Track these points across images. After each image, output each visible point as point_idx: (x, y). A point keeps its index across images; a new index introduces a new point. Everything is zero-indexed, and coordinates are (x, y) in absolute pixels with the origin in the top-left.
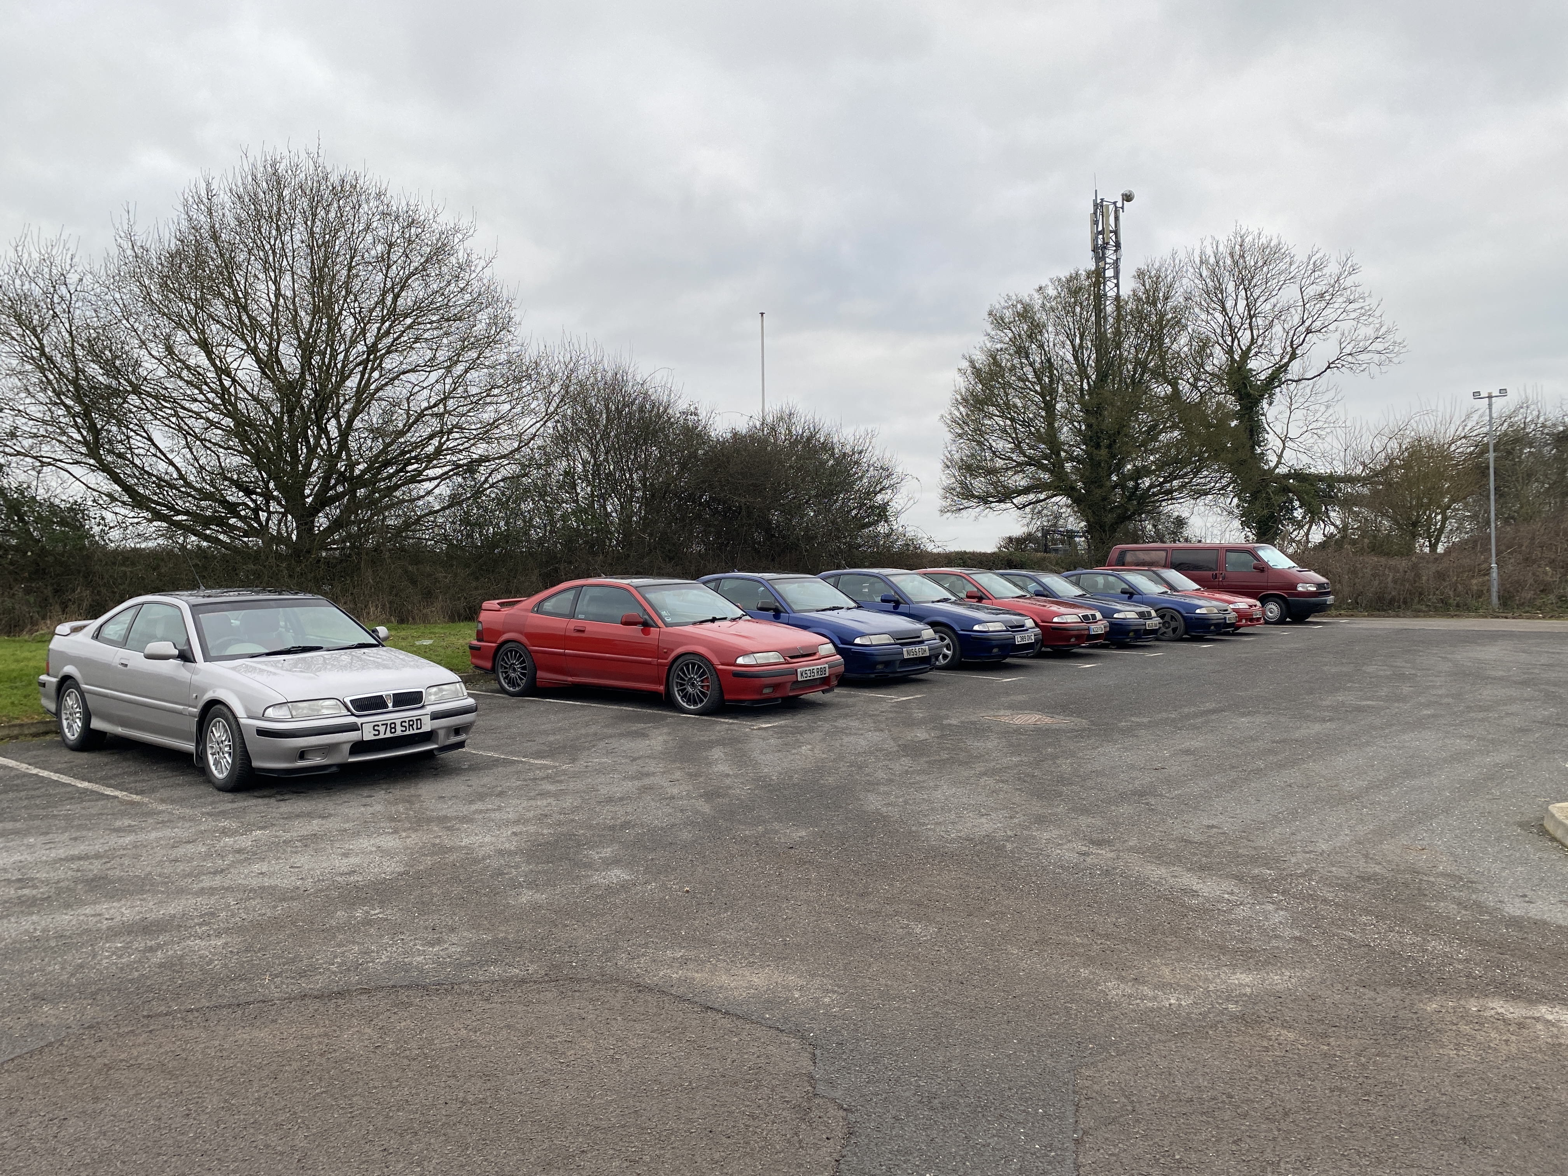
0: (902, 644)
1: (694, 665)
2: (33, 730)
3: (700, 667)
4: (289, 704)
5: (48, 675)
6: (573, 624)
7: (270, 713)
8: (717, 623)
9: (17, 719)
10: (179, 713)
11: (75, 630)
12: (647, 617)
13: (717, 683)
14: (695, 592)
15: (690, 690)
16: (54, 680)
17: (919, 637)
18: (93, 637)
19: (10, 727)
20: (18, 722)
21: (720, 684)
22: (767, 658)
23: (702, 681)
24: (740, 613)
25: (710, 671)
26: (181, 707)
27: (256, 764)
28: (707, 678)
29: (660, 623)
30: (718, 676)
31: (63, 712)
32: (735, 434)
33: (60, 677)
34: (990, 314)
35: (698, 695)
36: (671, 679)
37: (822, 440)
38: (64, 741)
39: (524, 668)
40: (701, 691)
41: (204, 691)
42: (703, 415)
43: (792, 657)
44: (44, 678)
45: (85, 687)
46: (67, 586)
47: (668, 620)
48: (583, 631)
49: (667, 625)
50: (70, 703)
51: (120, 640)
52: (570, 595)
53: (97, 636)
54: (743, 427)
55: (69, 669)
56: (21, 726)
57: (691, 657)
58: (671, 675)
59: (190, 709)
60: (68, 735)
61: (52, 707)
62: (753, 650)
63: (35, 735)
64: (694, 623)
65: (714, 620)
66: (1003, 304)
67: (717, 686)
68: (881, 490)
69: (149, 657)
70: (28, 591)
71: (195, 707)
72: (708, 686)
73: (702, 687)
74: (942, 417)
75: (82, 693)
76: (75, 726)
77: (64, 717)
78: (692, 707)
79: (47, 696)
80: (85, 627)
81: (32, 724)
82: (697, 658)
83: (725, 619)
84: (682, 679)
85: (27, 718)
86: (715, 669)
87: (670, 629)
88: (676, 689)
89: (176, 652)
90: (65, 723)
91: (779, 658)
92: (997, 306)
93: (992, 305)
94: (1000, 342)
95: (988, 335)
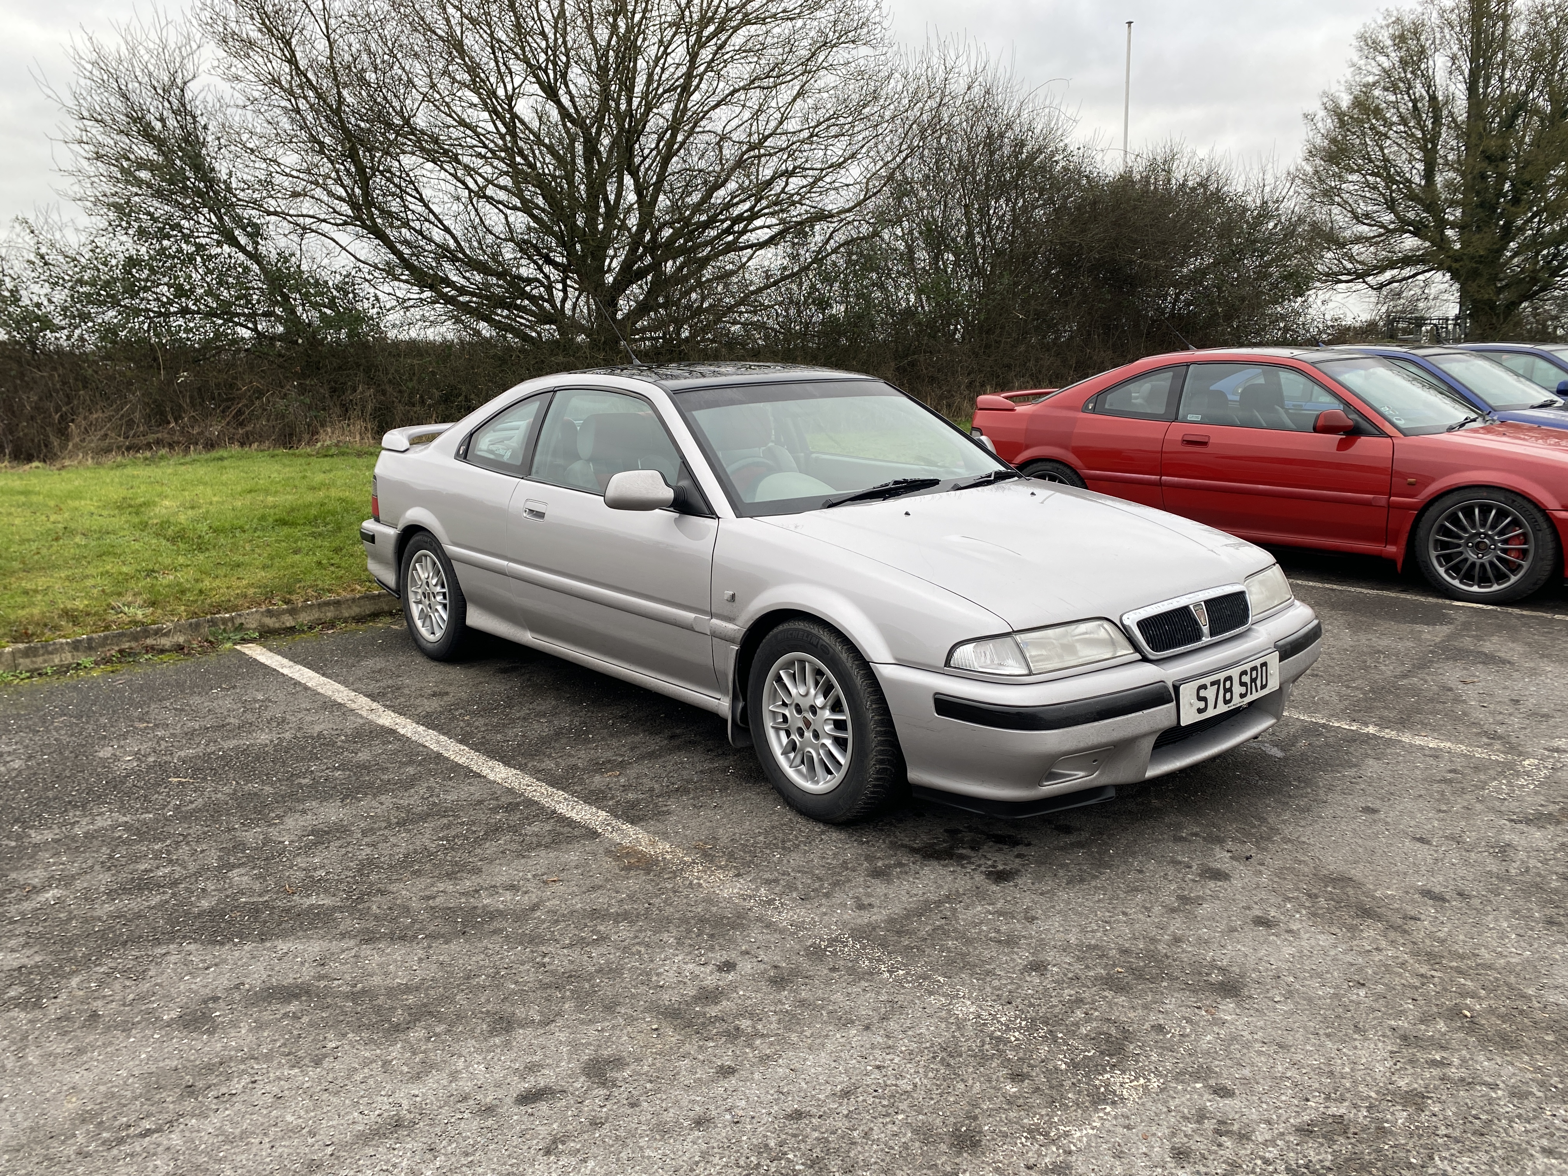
1: (1487, 509)
2: (355, 610)
3: (1503, 513)
4: (1019, 638)
5: (377, 520)
6: (1177, 432)
7: (966, 655)
9: (329, 591)
10: (688, 627)
11: (417, 441)
12: (1355, 416)
13: (1549, 547)
15: (1473, 556)
16: (392, 532)
18: (457, 456)
19: (320, 606)
20: (333, 597)
21: (1559, 547)
23: (1507, 542)
25: (1534, 522)
26: (690, 616)
27: (915, 775)
28: (1523, 534)
29: (1386, 429)
30: (1555, 532)
31: (411, 589)
33: (401, 526)
34: (1360, 38)
35: (1493, 567)
36: (1421, 533)
38: (411, 637)
40: (1502, 560)
41: (759, 585)
44: (369, 525)
45: (451, 549)
46: (345, 383)
48: (1204, 444)
49: (1404, 433)
50: (424, 576)
51: (519, 463)
52: (1164, 381)
53: (465, 452)
55: (416, 514)
56: (337, 603)
57: (1481, 493)
58: (1424, 527)
59: (715, 621)
60: (424, 632)
61: (390, 578)
63: (360, 619)
66: (1381, 22)
67: (1550, 551)
69: (619, 504)
70: (303, 390)
71: (730, 619)
72: (1524, 551)
73: (1508, 551)
75: (446, 563)
76: (435, 617)
77: (412, 598)
78: (1475, 589)
79: (379, 558)
80: (439, 434)
81: (354, 600)
82: (1496, 495)
84: (1453, 535)
85: (345, 589)
88: (1433, 554)
89: (669, 494)
90: (415, 610)
92: (1373, 26)
93: (1365, 24)
94: (1370, 73)
95: (1354, 65)
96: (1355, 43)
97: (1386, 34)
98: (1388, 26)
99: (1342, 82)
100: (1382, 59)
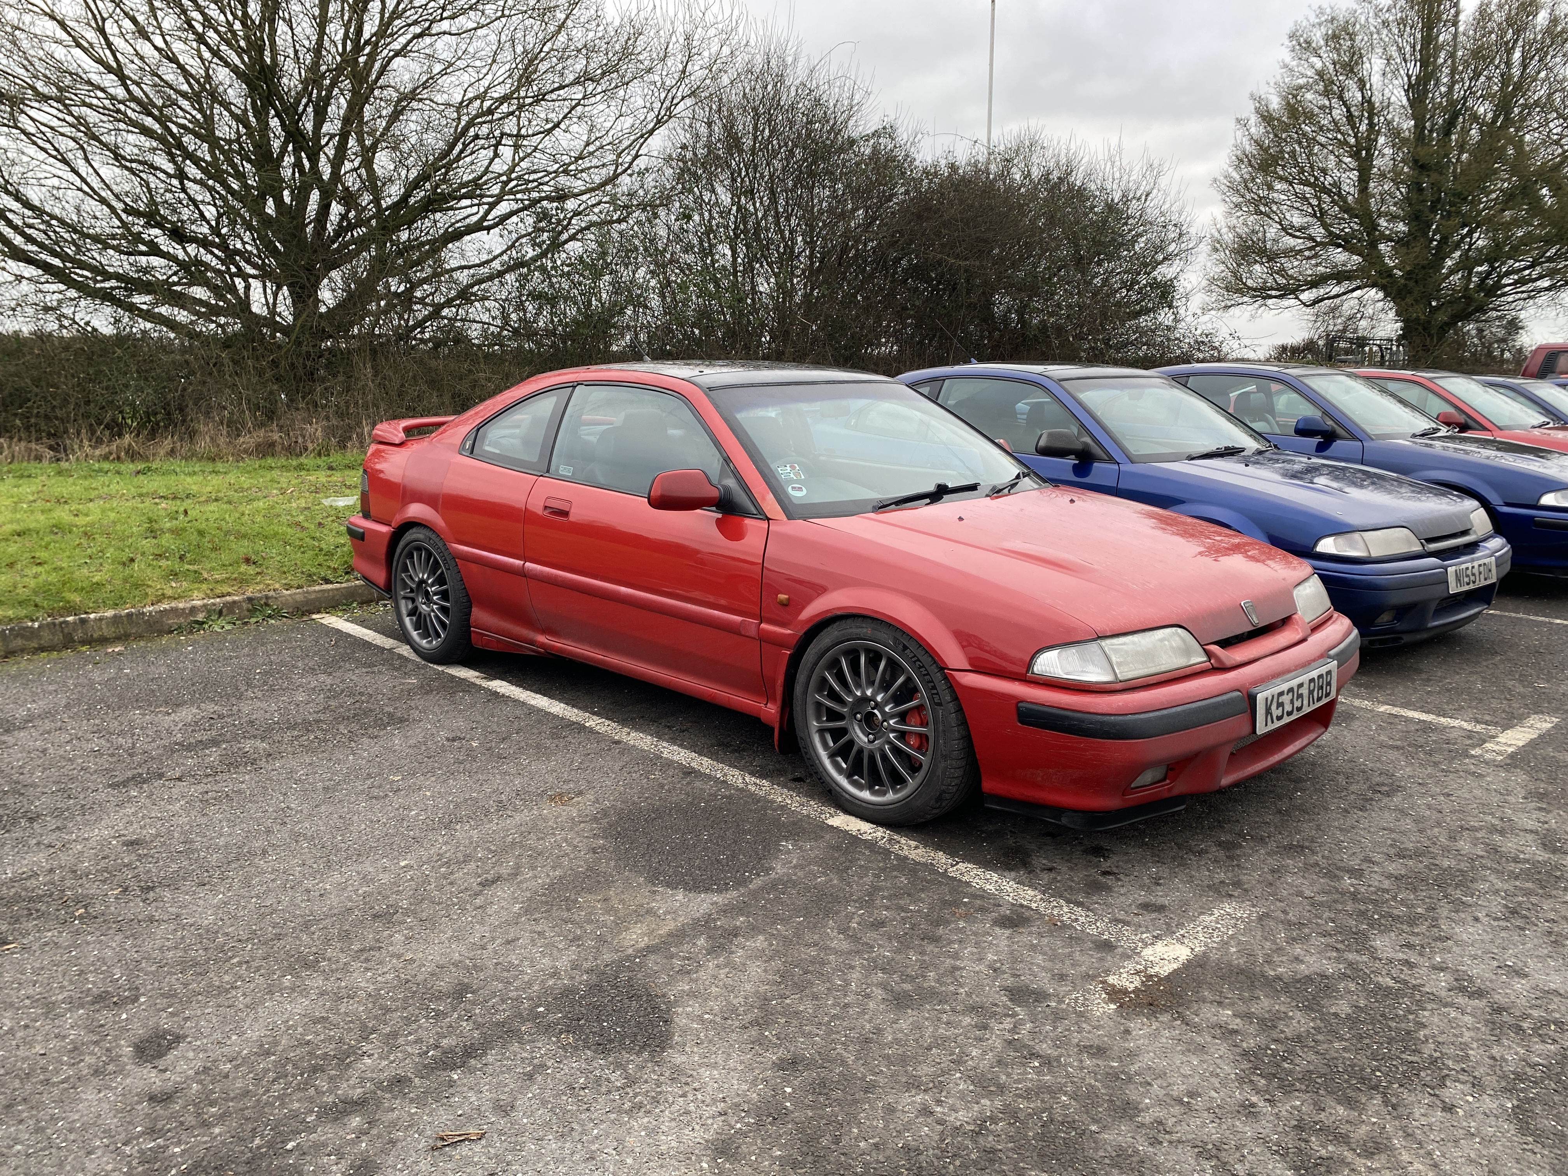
0: (1444, 555)
1: (874, 658)
3: (894, 668)
8: (947, 508)
12: (731, 483)
13: (956, 733)
14: (886, 406)
15: (861, 737)
17: (1465, 533)
21: (968, 739)
22: (1148, 655)
23: (903, 717)
24: (1012, 469)
25: (932, 688)
28: (920, 708)
29: (770, 505)
30: (960, 710)
32: (953, 167)
34: (1291, 37)
35: (884, 757)
36: (798, 689)
37: (1078, 183)
39: (445, 595)
40: (896, 750)
42: (903, 136)
43: (1226, 643)
47: (797, 494)
48: (565, 514)
49: (791, 511)
54: (963, 156)
57: (867, 630)
58: (801, 677)
62: (1099, 624)
64: (882, 507)
65: (940, 493)
66: (1313, 20)
67: (956, 745)
68: (1165, 259)
72: (923, 737)
73: (903, 736)
74: (1215, 180)
78: (866, 795)
82: (883, 635)
83: (973, 488)
84: (834, 696)
86: (952, 685)
87: (798, 527)
91: (1187, 652)
92: (1304, 24)
93: (1296, 22)
94: (1303, 76)
95: (1286, 66)
96: (1287, 42)
97: (1318, 34)
98: (1320, 24)
99: (1272, 84)
100: (1314, 60)
